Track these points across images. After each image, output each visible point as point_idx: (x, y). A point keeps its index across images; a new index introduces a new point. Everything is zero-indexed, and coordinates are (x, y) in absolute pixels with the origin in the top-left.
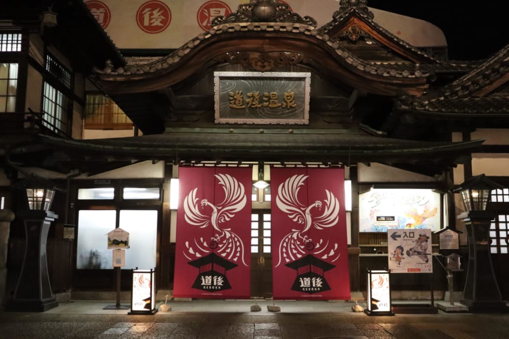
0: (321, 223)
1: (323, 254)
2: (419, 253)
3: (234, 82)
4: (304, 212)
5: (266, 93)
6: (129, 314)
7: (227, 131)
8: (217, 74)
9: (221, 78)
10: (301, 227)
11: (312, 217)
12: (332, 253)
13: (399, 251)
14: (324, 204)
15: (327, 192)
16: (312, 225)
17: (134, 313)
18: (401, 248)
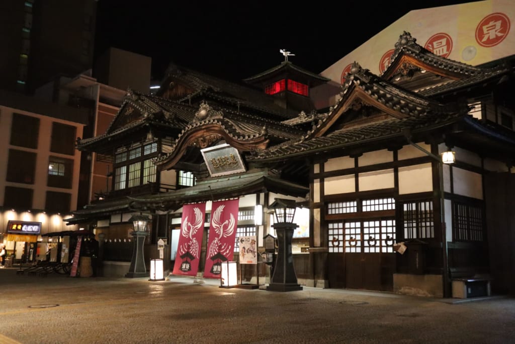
0: (227, 234)
1: (224, 252)
2: (252, 251)
3: (210, 153)
4: (221, 227)
5: (223, 157)
6: (149, 280)
7: (216, 181)
8: (202, 151)
9: (205, 152)
10: (218, 236)
11: (223, 230)
12: (228, 252)
13: (244, 250)
14: (229, 222)
15: (231, 214)
16: (223, 235)
17: (151, 280)
18: (244, 248)
